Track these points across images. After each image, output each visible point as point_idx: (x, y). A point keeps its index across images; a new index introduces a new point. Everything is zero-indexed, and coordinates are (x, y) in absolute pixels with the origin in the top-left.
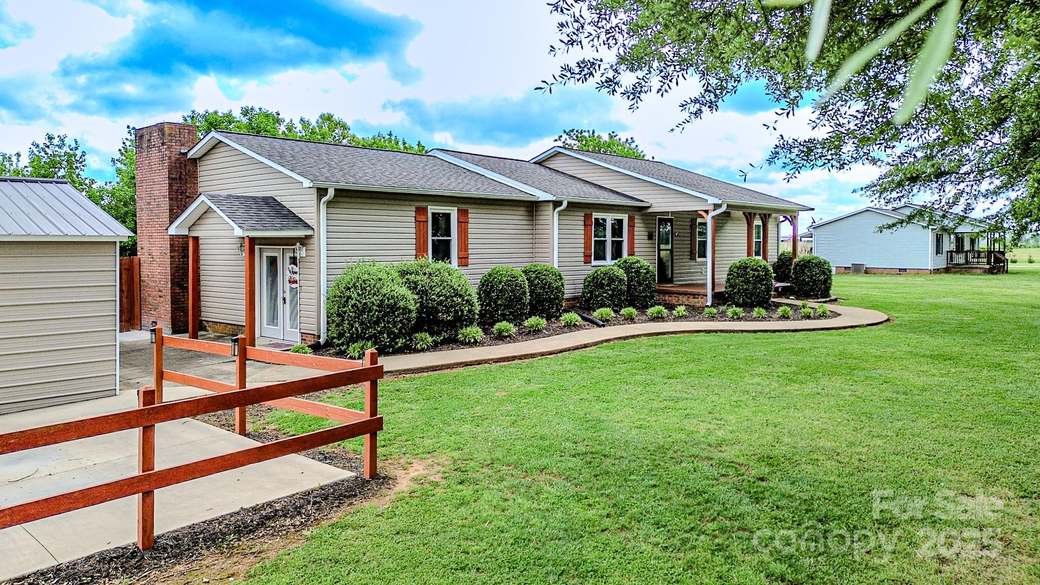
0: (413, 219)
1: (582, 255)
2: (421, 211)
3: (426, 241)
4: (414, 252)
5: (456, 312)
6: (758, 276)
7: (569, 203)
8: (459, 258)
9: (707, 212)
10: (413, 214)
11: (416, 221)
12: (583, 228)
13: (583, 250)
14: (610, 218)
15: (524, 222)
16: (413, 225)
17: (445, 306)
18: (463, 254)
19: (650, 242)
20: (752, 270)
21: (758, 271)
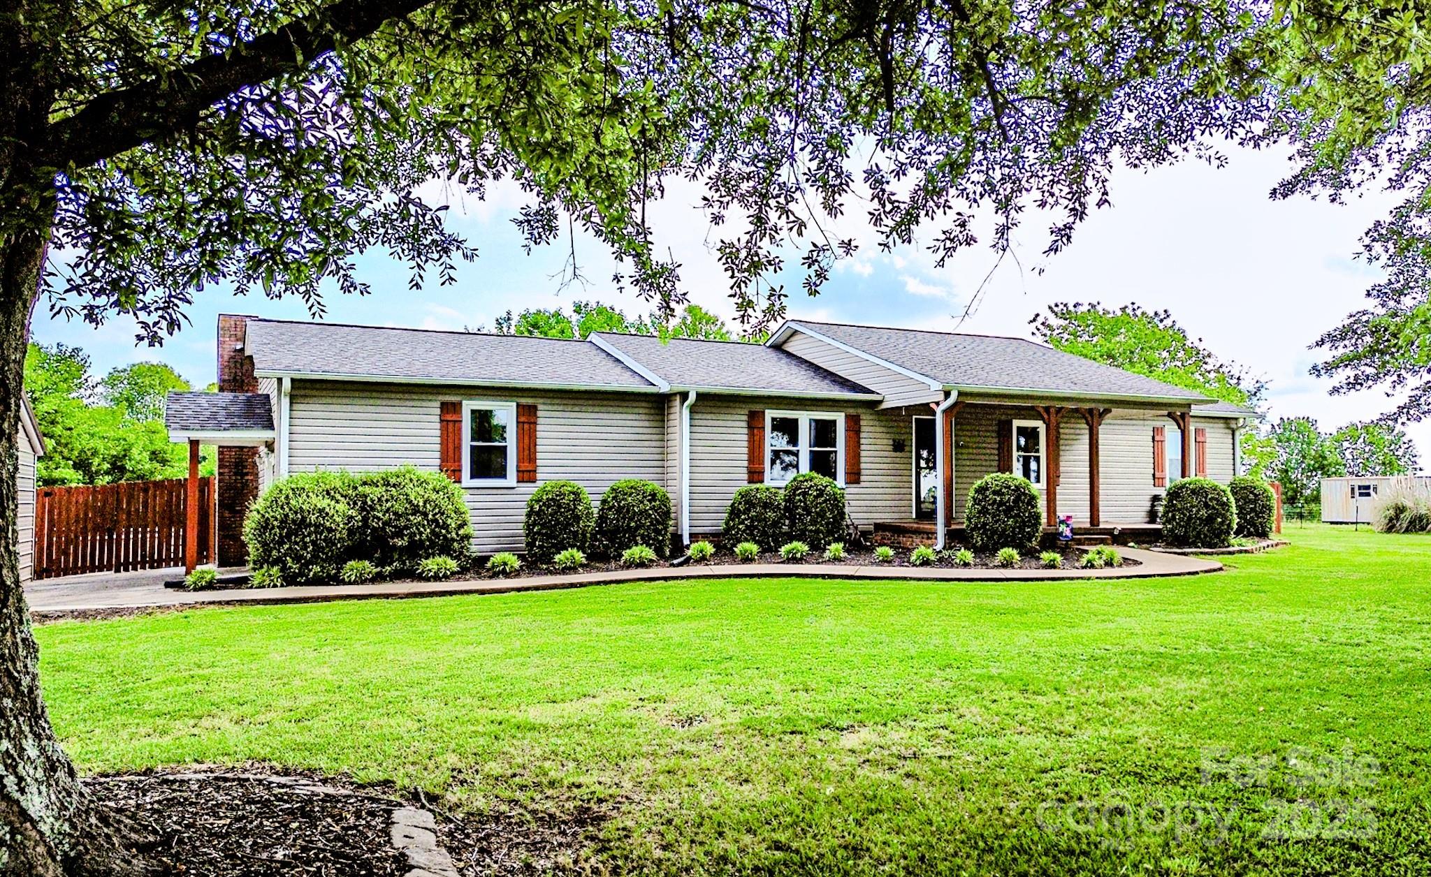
0: (437, 419)
1: (745, 470)
2: (450, 409)
3: (458, 448)
4: (438, 462)
5: (412, 535)
6: (1001, 503)
7: (698, 394)
8: (518, 471)
9: (938, 404)
10: (438, 411)
11: (442, 421)
12: (746, 431)
13: (746, 464)
14: (805, 419)
15: (647, 424)
16: (438, 426)
17: (395, 527)
18: (526, 466)
19: (898, 454)
20: (995, 493)
21: (1003, 494)
